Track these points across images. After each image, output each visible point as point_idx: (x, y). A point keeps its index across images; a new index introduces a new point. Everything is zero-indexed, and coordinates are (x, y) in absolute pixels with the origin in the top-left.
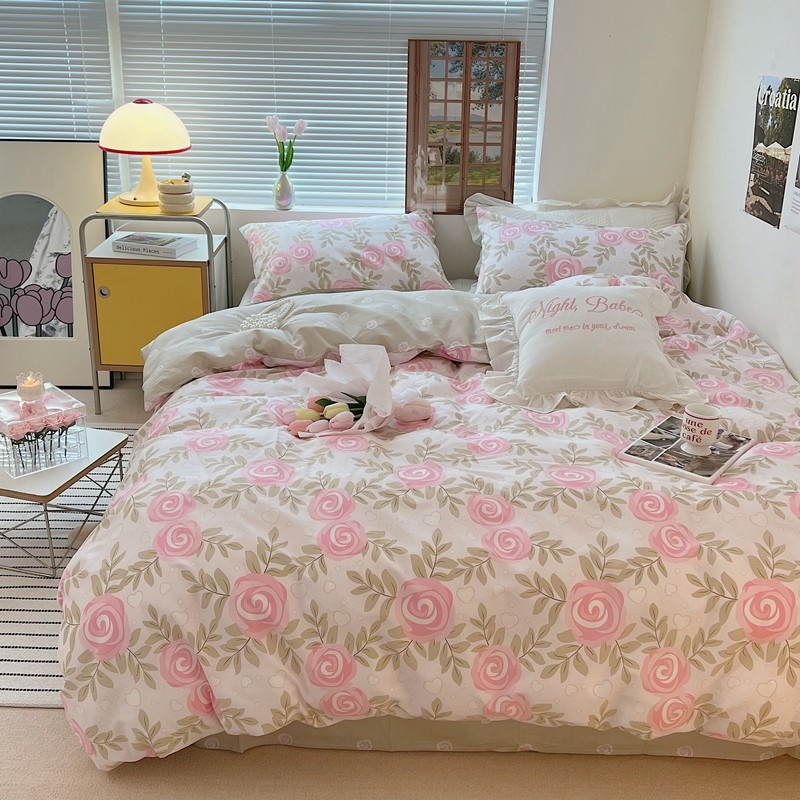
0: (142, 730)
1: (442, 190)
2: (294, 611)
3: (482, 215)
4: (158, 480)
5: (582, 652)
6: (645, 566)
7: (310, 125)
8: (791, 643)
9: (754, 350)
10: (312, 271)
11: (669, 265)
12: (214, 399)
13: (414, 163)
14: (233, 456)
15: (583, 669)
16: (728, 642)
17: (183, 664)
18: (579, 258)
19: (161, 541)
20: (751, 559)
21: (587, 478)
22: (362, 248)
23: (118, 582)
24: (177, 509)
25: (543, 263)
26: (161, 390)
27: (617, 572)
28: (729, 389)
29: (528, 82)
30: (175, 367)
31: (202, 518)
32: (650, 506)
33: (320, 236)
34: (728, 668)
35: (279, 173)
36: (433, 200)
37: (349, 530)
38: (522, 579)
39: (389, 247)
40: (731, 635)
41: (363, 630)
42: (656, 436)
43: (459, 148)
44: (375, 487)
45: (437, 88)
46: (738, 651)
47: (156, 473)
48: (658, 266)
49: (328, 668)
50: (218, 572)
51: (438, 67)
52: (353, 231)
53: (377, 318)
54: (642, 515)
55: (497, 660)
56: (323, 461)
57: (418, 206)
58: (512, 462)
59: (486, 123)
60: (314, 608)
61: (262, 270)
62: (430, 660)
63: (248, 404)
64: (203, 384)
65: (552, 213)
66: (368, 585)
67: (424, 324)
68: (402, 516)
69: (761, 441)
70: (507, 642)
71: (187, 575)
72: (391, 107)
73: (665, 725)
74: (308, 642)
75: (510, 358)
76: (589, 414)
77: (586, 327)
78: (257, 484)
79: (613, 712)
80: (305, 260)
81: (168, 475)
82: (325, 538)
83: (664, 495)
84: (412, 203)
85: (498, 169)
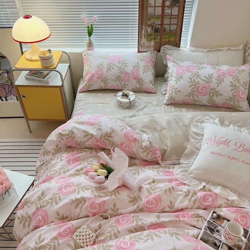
3: (170, 59)
11: (244, 85)
13: (141, 33)
18: (209, 84)
22: (122, 73)
25: (194, 86)
35: (88, 37)
36: (149, 47)
45: (151, 1)
59: (171, 15)
84: (140, 48)
85: (175, 34)
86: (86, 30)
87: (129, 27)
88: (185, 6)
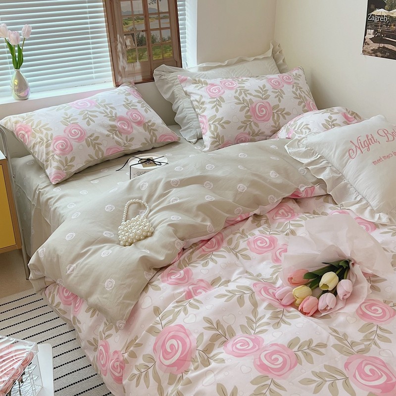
1: (138, 66)
7: (33, 28)
22: (114, 120)
25: (247, 108)
33: (81, 117)
35: (14, 70)
36: (132, 74)
39: (132, 115)
43: (144, 34)
48: (306, 96)
52: (102, 108)
67: (274, 177)
75: (346, 188)
80: (80, 139)
84: (119, 78)
85: (171, 46)
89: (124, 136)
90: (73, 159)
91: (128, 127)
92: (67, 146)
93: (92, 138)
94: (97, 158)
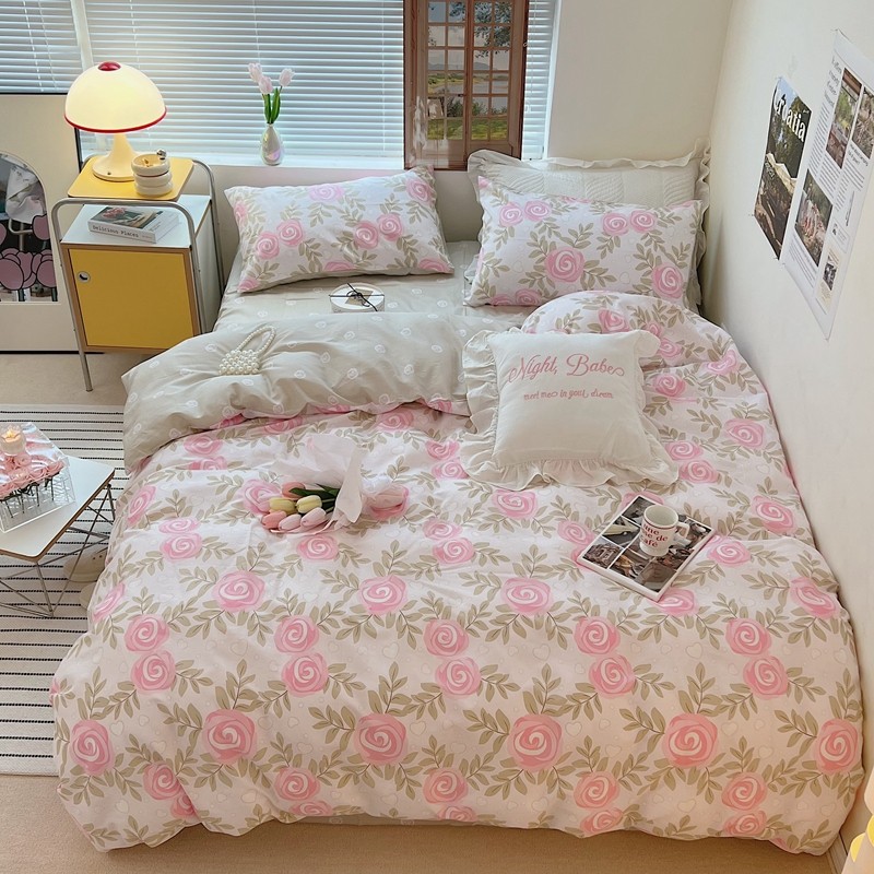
0: (132, 830)
1: (444, 144)
2: (261, 740)
3: (485, 186)
4: (134, 598)
5: (522, 775)
6: (584, 701)
8: (710, 770)
9: (743, 386)
10: (302, 254)
11: (677, 255)
12: (190, 475)
13: (412, 115)
14: (205, 567)
15: (523, 790)
16: (653, 769)
17: (164, 781)
18: (581, 251)
19: (138, 672)
20: (681, 693)
21: (541, 599)
22: (354, 225)
23: (101, 710)
24: (152, 638)
25: (543, 255)
26: (139, 455)
27: (557, 708)
28: (703, 457)
29: (538, 23)
30: (153, 428)
31: (177, 648)
32: (595, 636)
33: (310, 212)
34: (653, 787)
35: (266, 124)
36: (434, 155)
37: (312, 665)
38: (470, 715)
39: (384, 223)
40: (657, 763)
41: (325, 758)
42: (619, 529)
43: (462, 100)
44: (339, 613)
45: (437, 34)
46: (663, 775)
47: (133, 586)
48: (664, 259)
49: (294, 787)
50: (191, 707)
51: (437, 11)
52: (345, 204)
53: (358, 365)
54: (586, 647)
55: (448, 780)
56: (292, 574)
57: (418, 162)
58: (472, 575)
59: (492, 71)
60: (280, 738)
61: (248, 252)
62: (386, 779)
63: (224, 487)
64: (181, 451)
65: (561, 175)
66: (327, 720)
67: (406, 373)
68: (363, 646)
69: (721, 531)
70: (456, 765)
71: (162, 708)
72: (386, 51)
73: (595, 830)
74: (275, 766)
75: (489, 417)
76: (558, 498)
77: (563, 394)
78: (227, 609)
79: (551, 817)
80: (293, 242)
81: (144, 592)
82: (289, 673)
83: (609, 623)
84: (411, 159)
85: (505, 123)
86: (261, 105)
87: (381, 100)
88: (528, 49)
89: (360, 251)
90: (275, 266)
91: (372, 239)
92: (272, 248)
93: (310, 245)
94: (309, 273)
